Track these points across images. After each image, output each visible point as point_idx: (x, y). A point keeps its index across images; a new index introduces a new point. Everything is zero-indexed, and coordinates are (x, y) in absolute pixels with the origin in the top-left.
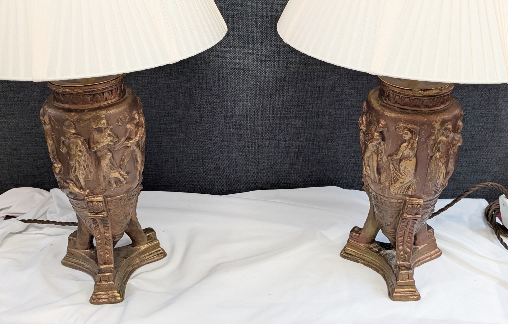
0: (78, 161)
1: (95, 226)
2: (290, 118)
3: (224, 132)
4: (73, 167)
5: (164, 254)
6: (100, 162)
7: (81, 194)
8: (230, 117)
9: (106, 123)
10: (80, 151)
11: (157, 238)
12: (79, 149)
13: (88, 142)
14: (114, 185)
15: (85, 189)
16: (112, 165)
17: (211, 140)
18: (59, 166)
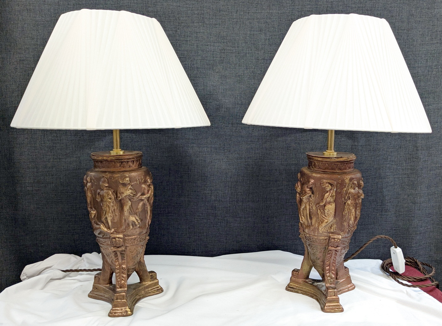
0: (108, 206)
1: (115, 259)
2: (248, 201)
3: (204, 212)
4: (104, 210)
5: (161, 290)
6: (123, 208)
7: (108, 232)
8: (208, 201)
9: (129, 180)
10: (110, 199)
11: (157, 278)
12: (110, 197)
13: (116, 193)
14: (131, 227)
15: (111, 229)
16: (131, 212)
17: (194, 218)
18: (95, 212)
